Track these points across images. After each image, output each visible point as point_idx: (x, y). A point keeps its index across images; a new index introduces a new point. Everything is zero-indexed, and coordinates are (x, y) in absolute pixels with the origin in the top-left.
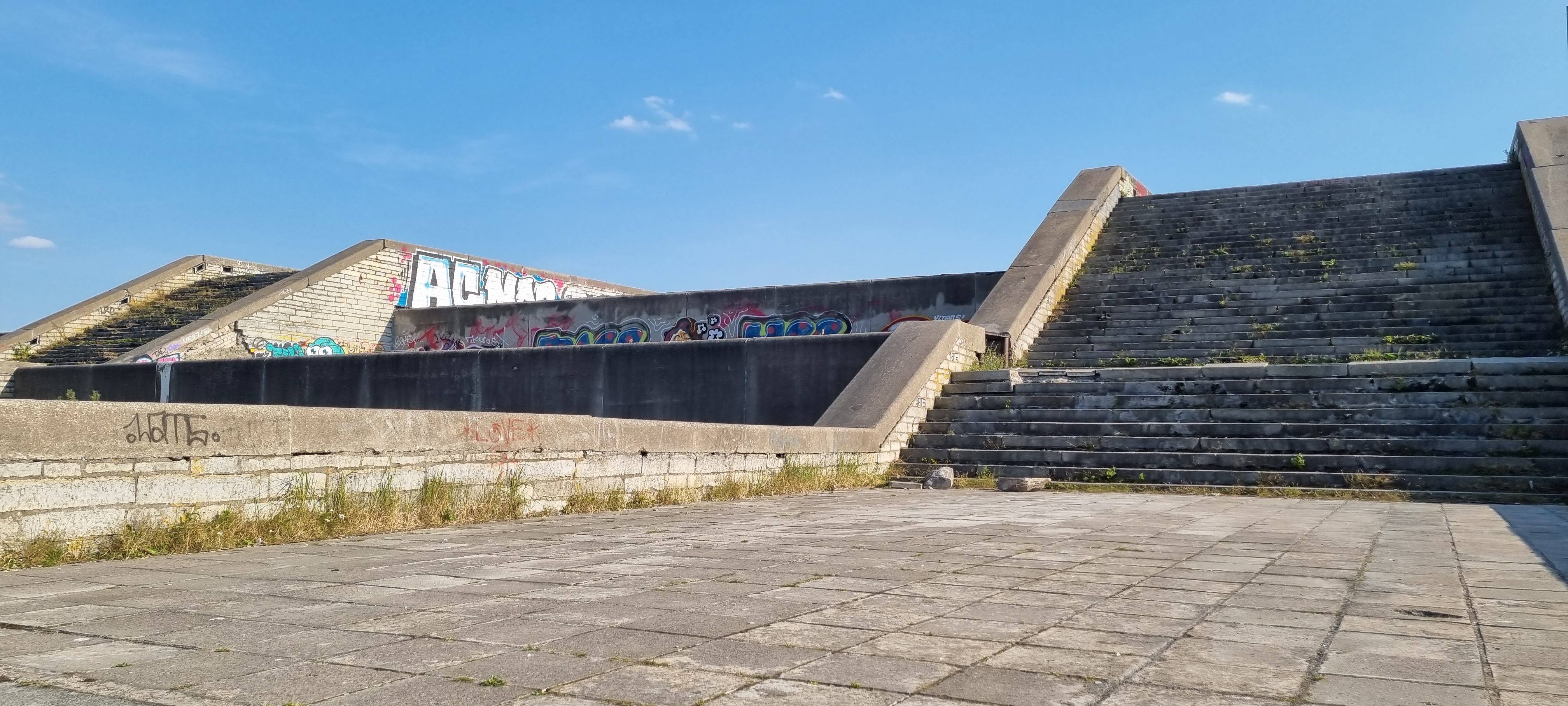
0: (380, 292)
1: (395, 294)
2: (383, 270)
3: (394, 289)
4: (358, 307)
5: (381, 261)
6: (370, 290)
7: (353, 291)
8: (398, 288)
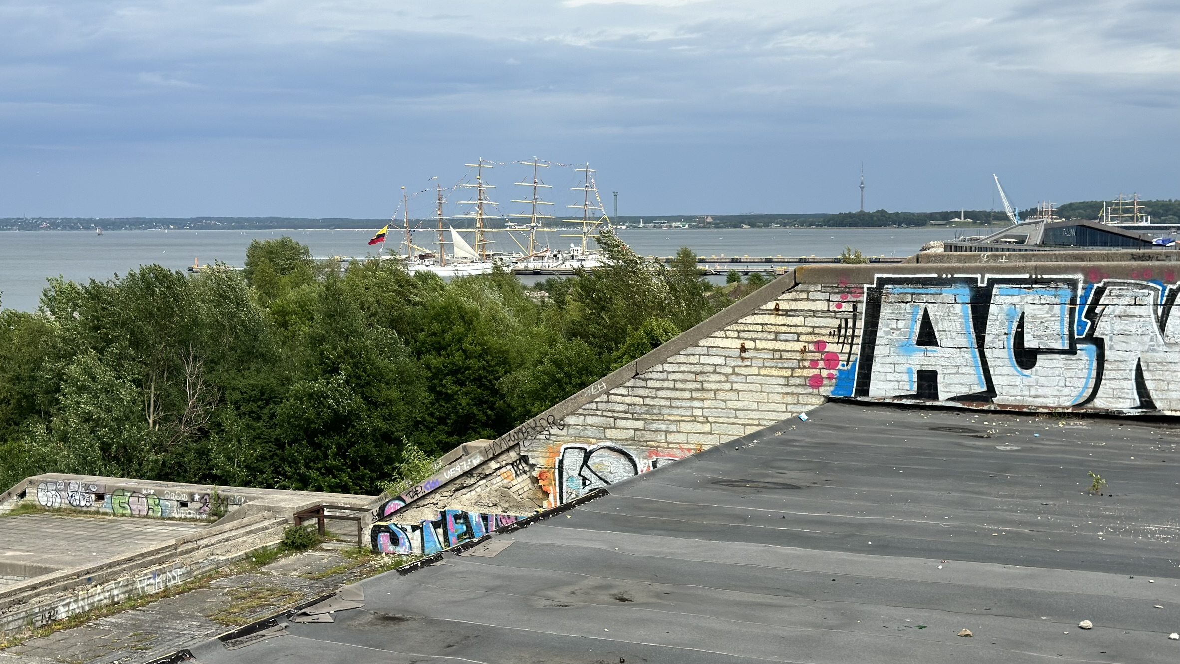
0: (789, 373)
1: (825, 373)
2: (793, 330)
3: (821, 364)
4: (739, 405)
5: (787, 313)
6: (763, 372)
7: (726, 375)
8: (831, 360)
